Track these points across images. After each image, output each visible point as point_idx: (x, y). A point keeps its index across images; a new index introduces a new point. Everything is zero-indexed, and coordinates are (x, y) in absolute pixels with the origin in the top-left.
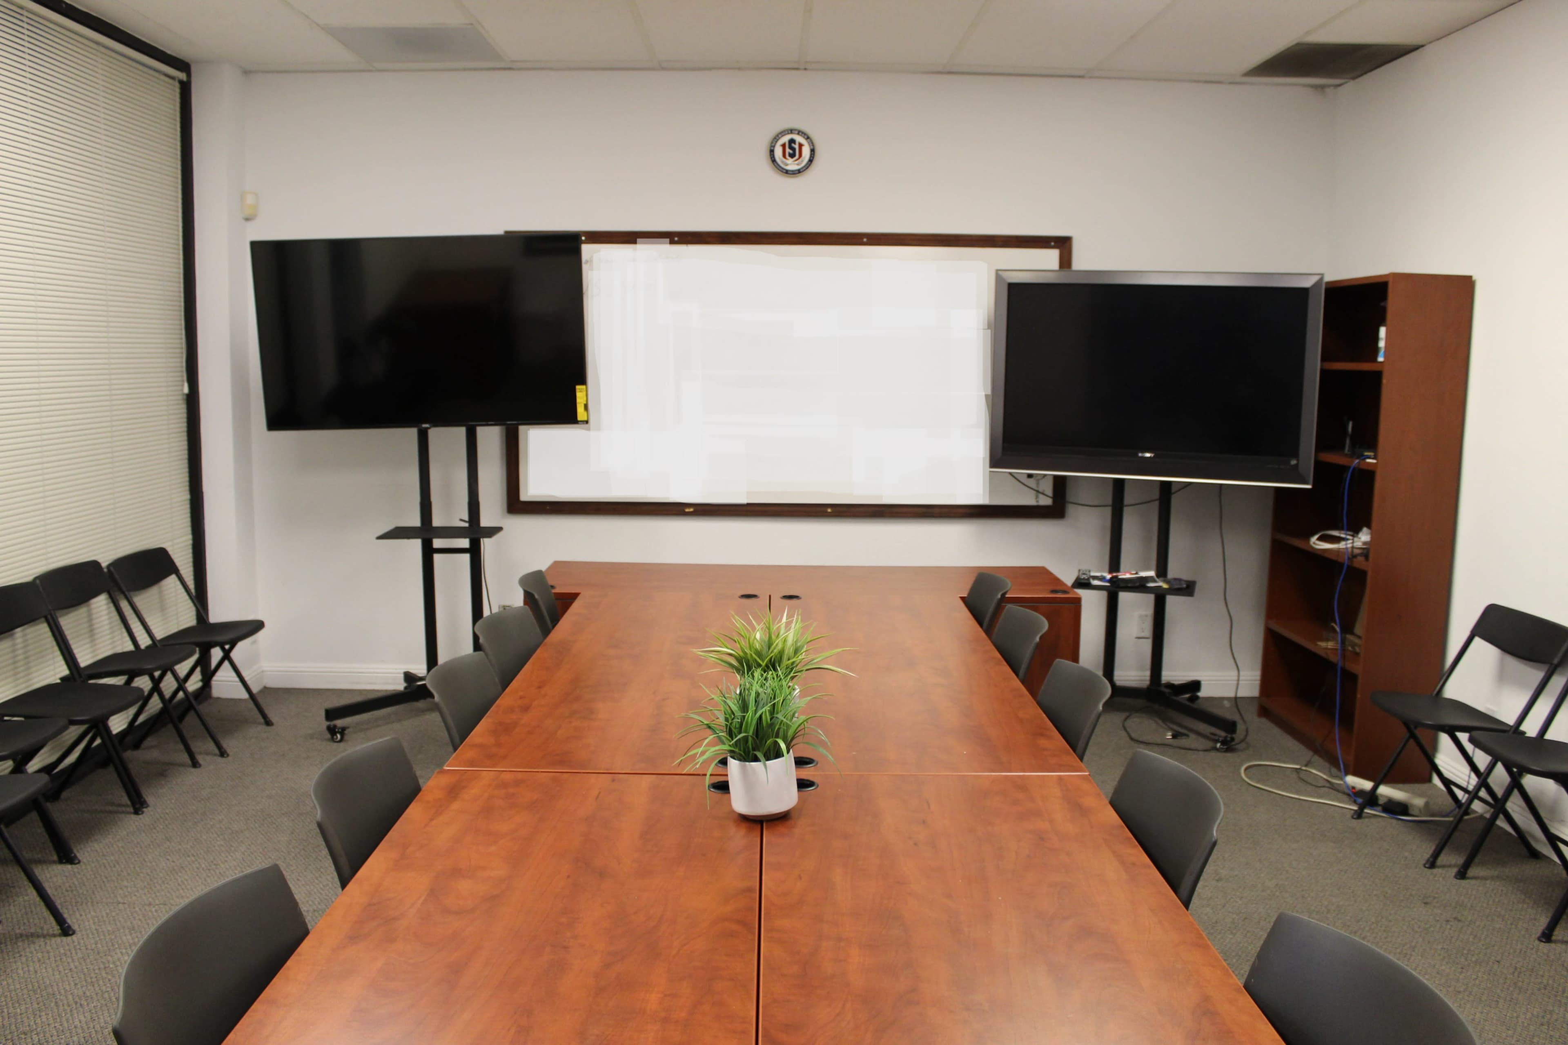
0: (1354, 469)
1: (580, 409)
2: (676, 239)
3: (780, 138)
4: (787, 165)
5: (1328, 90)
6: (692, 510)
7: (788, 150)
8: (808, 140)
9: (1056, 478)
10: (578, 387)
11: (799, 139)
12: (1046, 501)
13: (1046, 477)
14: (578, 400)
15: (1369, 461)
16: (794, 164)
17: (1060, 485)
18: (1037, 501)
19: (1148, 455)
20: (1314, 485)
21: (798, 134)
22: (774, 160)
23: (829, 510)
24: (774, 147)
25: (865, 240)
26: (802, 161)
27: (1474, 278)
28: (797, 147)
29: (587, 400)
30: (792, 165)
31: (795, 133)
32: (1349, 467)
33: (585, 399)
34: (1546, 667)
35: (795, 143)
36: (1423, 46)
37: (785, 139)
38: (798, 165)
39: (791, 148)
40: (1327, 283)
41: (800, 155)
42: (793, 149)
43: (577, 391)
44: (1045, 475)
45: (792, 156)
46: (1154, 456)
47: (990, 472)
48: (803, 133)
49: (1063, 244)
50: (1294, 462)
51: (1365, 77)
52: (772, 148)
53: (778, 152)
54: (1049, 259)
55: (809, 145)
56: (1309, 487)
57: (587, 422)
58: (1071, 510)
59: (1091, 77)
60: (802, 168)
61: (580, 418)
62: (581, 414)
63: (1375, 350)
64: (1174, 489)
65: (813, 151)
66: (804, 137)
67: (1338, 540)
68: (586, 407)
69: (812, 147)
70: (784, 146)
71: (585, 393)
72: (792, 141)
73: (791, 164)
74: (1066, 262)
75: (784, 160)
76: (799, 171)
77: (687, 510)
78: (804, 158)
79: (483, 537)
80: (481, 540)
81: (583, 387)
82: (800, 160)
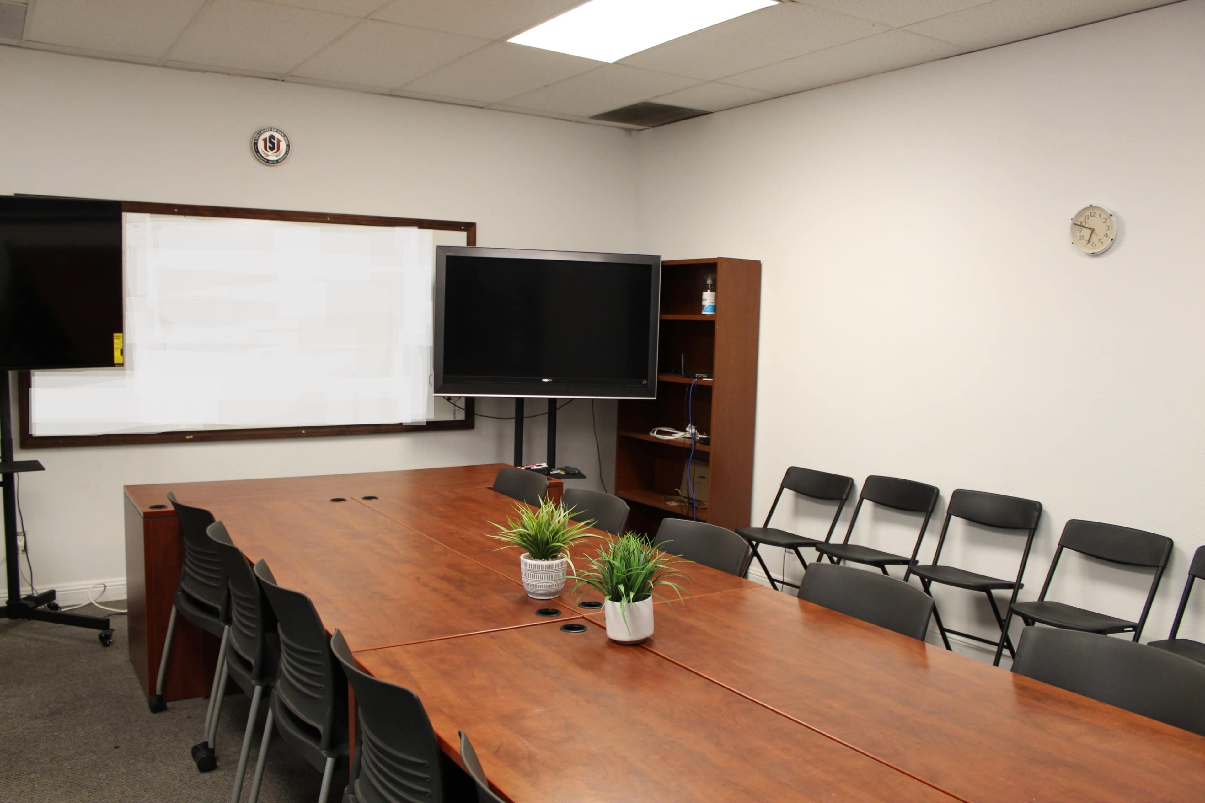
0: (694, 385)
1: (117, 354)
2: (176, 210)
3: (262, 134)
4: (268, 156)
5: (634, 133)
6: (191, 437)
7: (268, 144)
8: (285, 137)
9: (467, 399)
10: (115, 335)
11: (277, 136)
12: (461, 416)
13: (460, 399)
14: (115, 346)
15: (704, 379)
16: (273, 156)
17: (470, 404)
18: (455, 418)
19: (546, 380)
20: (657, 398)
21: (277, 132)
22: (257, 151)
23: (303, 432)
24: (257, 140)
25: (329, 219)
26: (280, 154)
27: (761, 262)
28: (276, 142)
29: (123, 346)
30: (272, 156)
31: (274, 131)
32: (690, 385)
33: (122, 344)
34: (838, 503)
35: (274, 139)
36: (712, 113)
37: (267, 135)
38: (276, 156)
39: (271, 142)
40: (663, 262)
41: (278, 149)
42: (273, 144)
43: (115, 338)
44: (460, 397)
45: (272, 149)
46: (552, 381)
47: (435, 396)
48: (280, 131)
49: (469, 228)
50: (645, 382)
51: (663, 127)
52: (256, 142)
53: (261, 145)
54: (458, 239)
55: (285, 141)
56: (655, 398)
57: (122, 365)
58: (479, 422)
59: (488, 109)
60: (280, 159)
61: (116, 361)
62: (117, 357)
63: (701, 307)
64: (558, 405)
65: (288, 146)
66: (281, 135)
67: (670, 434)
68: (122, 352)
69: (288, 143)
70: (265, 140)
71: (121, 340)
72: (272, 137)
73: (270, 155)
74: (472, 241)
75: (265, 151)
76: (277, 162)
77: (188, 437)
78: (282, 150)
79: (17, 471)
80: (15, 474)
81: (120, 334)
82: (279, 152)
